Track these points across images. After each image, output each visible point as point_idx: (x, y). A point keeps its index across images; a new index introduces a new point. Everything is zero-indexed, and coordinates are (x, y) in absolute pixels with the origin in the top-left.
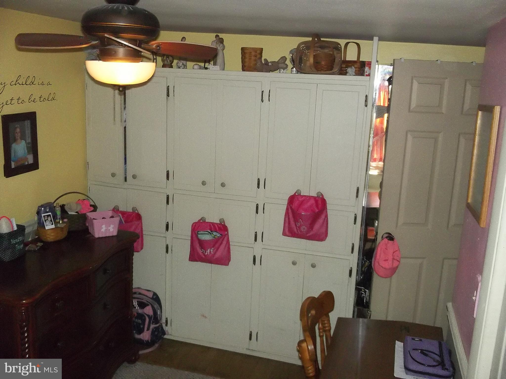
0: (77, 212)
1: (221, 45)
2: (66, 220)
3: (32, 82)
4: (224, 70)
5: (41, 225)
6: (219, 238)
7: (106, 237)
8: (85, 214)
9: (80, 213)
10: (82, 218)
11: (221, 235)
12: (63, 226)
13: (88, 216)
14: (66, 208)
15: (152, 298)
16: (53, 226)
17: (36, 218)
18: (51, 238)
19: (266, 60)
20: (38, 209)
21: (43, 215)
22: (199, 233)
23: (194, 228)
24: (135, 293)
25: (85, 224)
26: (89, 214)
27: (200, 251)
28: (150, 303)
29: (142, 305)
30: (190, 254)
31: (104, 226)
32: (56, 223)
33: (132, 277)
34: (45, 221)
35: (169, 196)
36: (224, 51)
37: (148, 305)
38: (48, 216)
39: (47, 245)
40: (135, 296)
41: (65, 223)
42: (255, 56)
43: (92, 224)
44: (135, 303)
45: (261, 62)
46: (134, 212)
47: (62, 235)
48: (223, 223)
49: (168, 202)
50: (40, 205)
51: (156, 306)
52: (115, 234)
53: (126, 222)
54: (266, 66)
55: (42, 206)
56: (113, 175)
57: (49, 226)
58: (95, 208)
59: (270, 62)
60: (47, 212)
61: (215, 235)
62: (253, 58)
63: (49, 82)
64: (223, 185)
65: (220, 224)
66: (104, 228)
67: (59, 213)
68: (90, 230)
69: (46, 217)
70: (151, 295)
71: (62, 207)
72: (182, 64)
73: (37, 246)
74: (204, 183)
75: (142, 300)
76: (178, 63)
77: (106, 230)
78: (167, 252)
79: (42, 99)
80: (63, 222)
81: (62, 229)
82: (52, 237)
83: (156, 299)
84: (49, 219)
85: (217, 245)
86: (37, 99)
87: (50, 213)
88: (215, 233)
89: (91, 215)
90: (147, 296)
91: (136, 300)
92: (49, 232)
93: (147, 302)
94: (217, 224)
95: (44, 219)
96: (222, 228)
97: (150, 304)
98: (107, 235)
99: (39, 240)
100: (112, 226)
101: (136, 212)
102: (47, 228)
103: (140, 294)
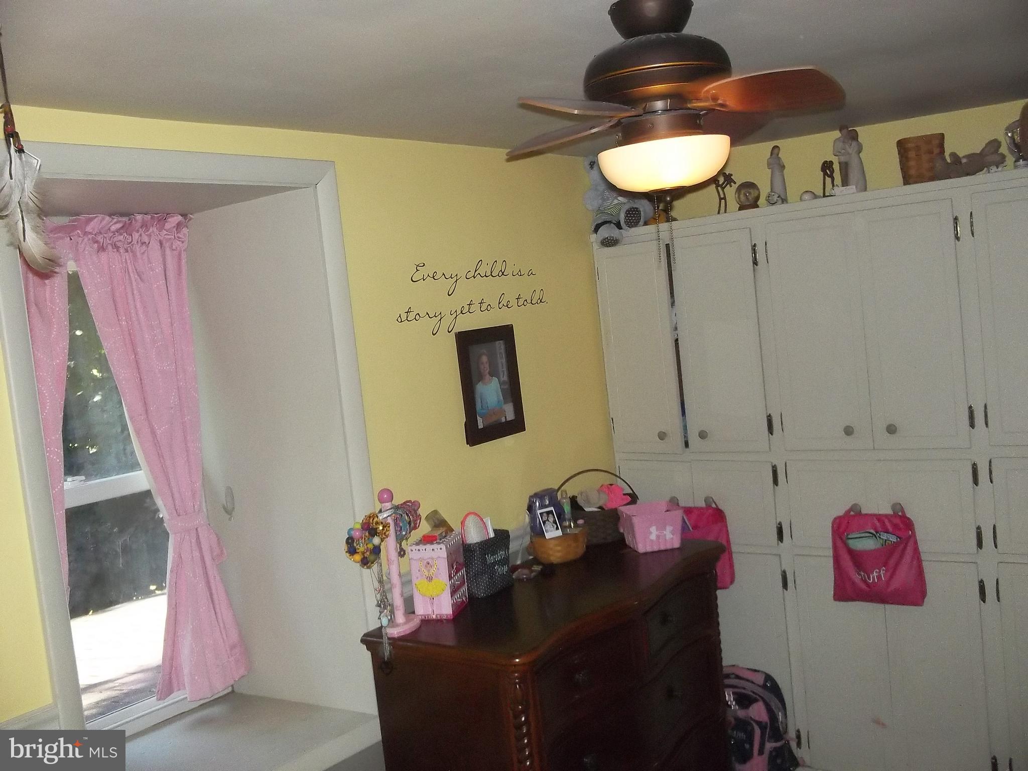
0: (600, 508)
1: (854, 143)
2: (580, 522)
3: (501, 271)
4: (865, 189)
5: (537, 531)
6: (895, 546)
7: (660, 552)
8: (616, 509)
9: (606, 509)
10: (611, 517)
11: (899, 539)
12: (576, 531)
13: (622, 512)
14: (580, 501)
15: (764, 686)
16: (559, 533)
17: (527, 519)
18: (556, 555)
19: (953, 155)
20: (530, 501)
21: (539, 512)
22: (850, 537)
23: (839, 527)
24: (728, 676)
25: (617, 530)
26: (623, 509)
27: (857, 578)
28: (760, 696)
29: (744, 700)
30: (835, 583)
31: (655, 530)
32: (563, 528)
33: (719, 634)
34: (544, 523)
35: (776, 468)
36: (860, 154)
37: (756, 701)
38: (548, 513)
39: (549, 571)
40: (727, 681)
41: (581, 527)
42: (930, 152)
43: (632, 526)
44: (729, 697)
45: (944, 159)
46: (708, 507)
47: (577, 550)
48: (900, 514)
49: (776, 481)
50: (532, 493)
51: (774, 703)
52: (677, 544)
53: (695, 527)
54: (956, 166)
55: (536, 495)
56: (662, 436)
57: (552, 533)
58: (633, 498)
59: (964, 157)
60: (546, 507)
61: (886, 540)
62: (925, 157)
63: (531, 270)
64: (891, 429)
65: (895, 515)
66: (654, 533)
67: (567, 508)
68: (628, 540)
69: (545, 514)
70: (760, 679)
71: (573, 501)
72: (779, 197)
73: (532, 571)
74: (849, 431)
75: (743, 691)
76: (769, 197)
77: (658, 537)
78: (785, 585)
79: (521, 302)
80: (576, 526)
81: (575, 537)
82: (559, 554)
83: (772, 687)
84: (551, 519)
85: (892, 562)
86: (513, 302)
87: (552, 509)
88: (885, 536)
89: (626, 510)
90: (753, 682)
91: (731, 689)
92: (552, 545)
93: (754, 692)
94: (886, 516)
95: (542, 518)
96: (901, 526)
97: (760, 699)
98: (662, 548)
99: (536, 561)
100: (669, 529)
101: (714, 506)
102: (548, 535)
103: (738, 677)
